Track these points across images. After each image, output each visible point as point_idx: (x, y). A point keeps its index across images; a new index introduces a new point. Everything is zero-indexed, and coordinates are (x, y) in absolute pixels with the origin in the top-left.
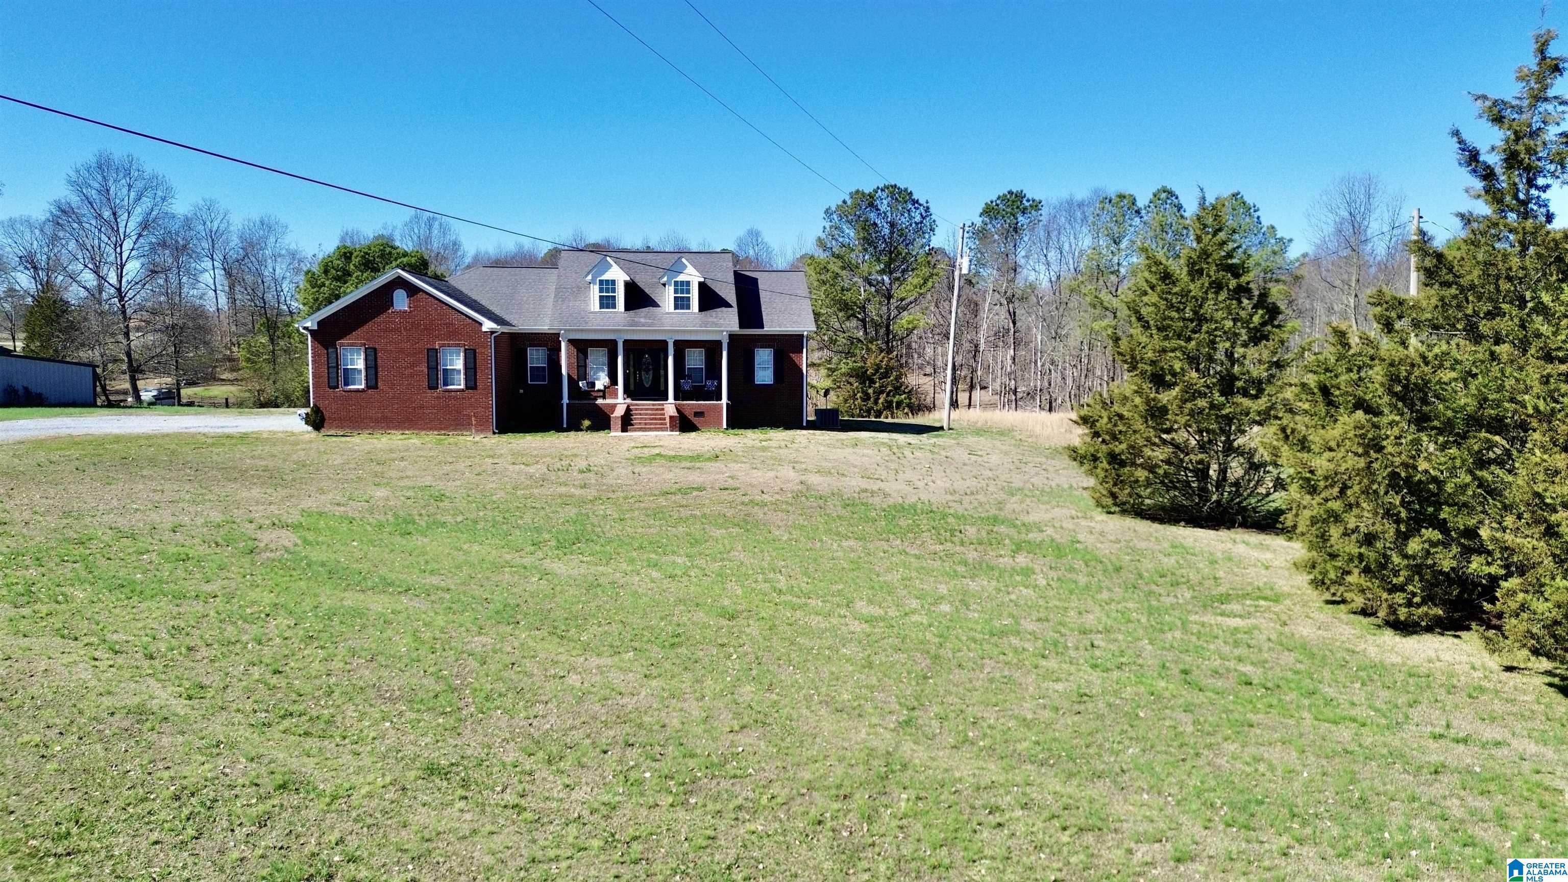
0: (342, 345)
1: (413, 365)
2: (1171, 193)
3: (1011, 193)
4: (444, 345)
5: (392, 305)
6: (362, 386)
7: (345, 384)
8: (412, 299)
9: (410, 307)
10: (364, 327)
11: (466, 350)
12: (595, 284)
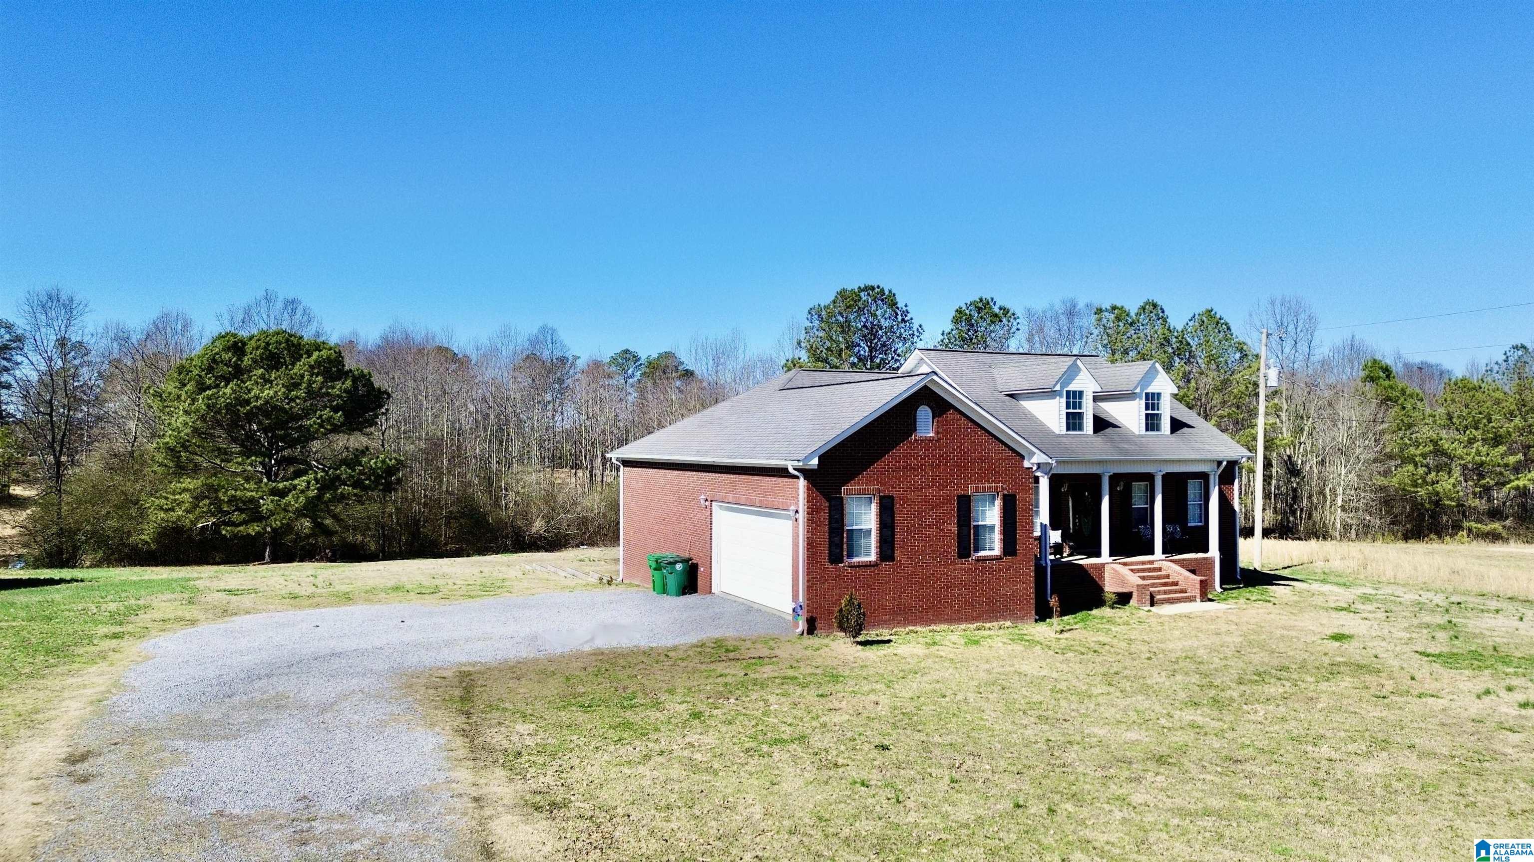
0: (849, 492)
1: (939, 521)
2: (1155, 306)
3: (981, 300)
4: (978, 490)
5: (916, 430)
6: (873, 557)
7: (850, 556)
8: (940, 419)
9: (937, 433)
10: (879, 465)
11: (1004, 496)
12: (1061, 396)
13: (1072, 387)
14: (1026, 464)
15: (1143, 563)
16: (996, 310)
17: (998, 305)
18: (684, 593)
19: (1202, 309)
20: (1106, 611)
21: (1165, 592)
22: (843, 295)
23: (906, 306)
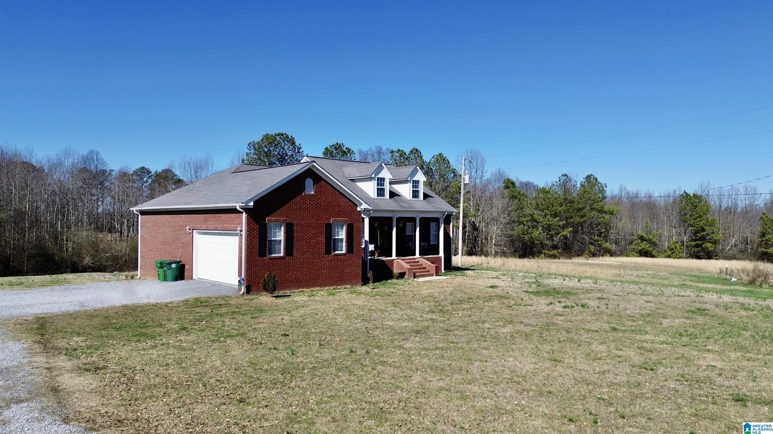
0: (270, 221)
1: (316, 237)
2: (417, 150)
3: (337, 144)
4: (335, 221)
5: (305, 190)
6: (282, 254)
7: (270, 253)
8: (317, 185)
9: (315, 192)
10: (285, 207)
11: (348, 224)
12: (375, 180)
13: (380, 176)
14: (359, 209)
15: (411, 259)
16: (345, 149)
17: (345, 147)
18: (176, 280)
19: (437, 153)
20: (395, 281)
21: (420, 272)
22: (267, 137)
23: (300, 145)
